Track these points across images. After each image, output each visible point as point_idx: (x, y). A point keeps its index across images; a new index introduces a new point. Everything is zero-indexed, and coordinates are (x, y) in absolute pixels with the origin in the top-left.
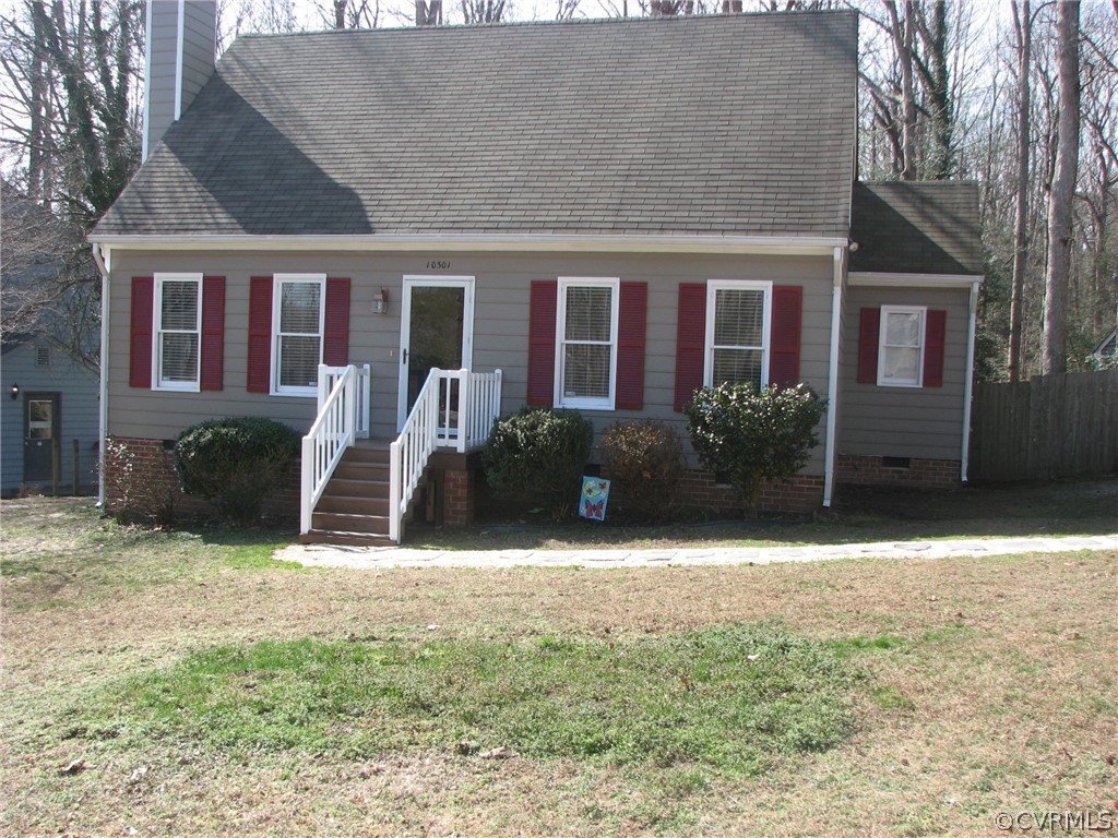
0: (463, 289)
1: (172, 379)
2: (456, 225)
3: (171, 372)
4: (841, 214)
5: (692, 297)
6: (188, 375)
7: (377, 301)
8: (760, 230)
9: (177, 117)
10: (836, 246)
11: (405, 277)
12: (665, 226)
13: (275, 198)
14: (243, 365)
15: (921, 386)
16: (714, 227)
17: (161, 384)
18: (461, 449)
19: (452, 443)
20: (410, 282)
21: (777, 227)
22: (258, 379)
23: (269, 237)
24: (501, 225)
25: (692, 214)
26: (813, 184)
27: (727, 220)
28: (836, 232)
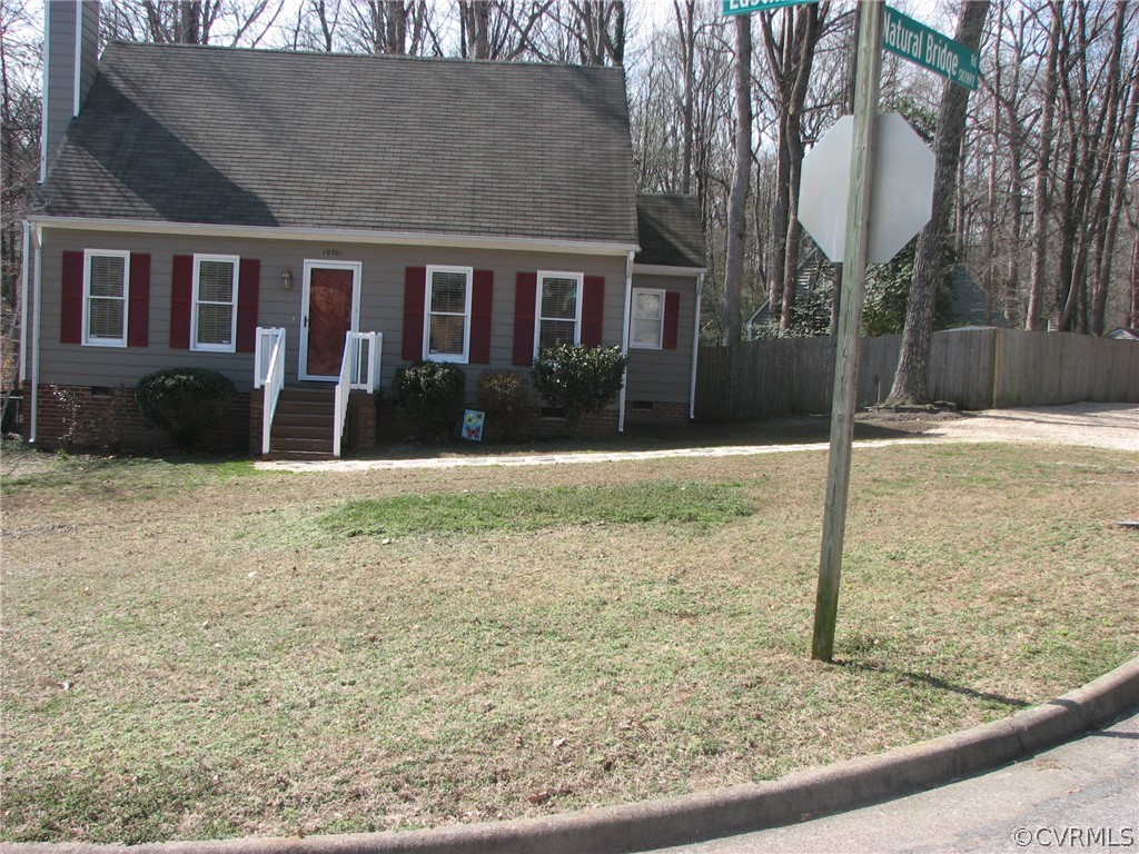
0: (352, 271)
1: (99, 337)
2: (349, 223)
3: (97, 330)
4: (632, 227)
5: (526, 282)
6: (117, 334)
7: (284, 278)
8: (577, 237)
9: (76, 113)
10: (631, 250)
11: (305, 260)
12: (509, 231)
13: (191, 192)
14: (166, 326)
15: (661, 348)
16: (545, 233)
17: (89, 340)
18: (370, 391)
19: (363, 387)
20: (310, 265)
21: (589, 235)
22: (179, 336)
23: (196, 225)
24: (385, 224)
25: (527, 222)
26: (610, 204)
27: (554, 228)
28: (630, 241)
